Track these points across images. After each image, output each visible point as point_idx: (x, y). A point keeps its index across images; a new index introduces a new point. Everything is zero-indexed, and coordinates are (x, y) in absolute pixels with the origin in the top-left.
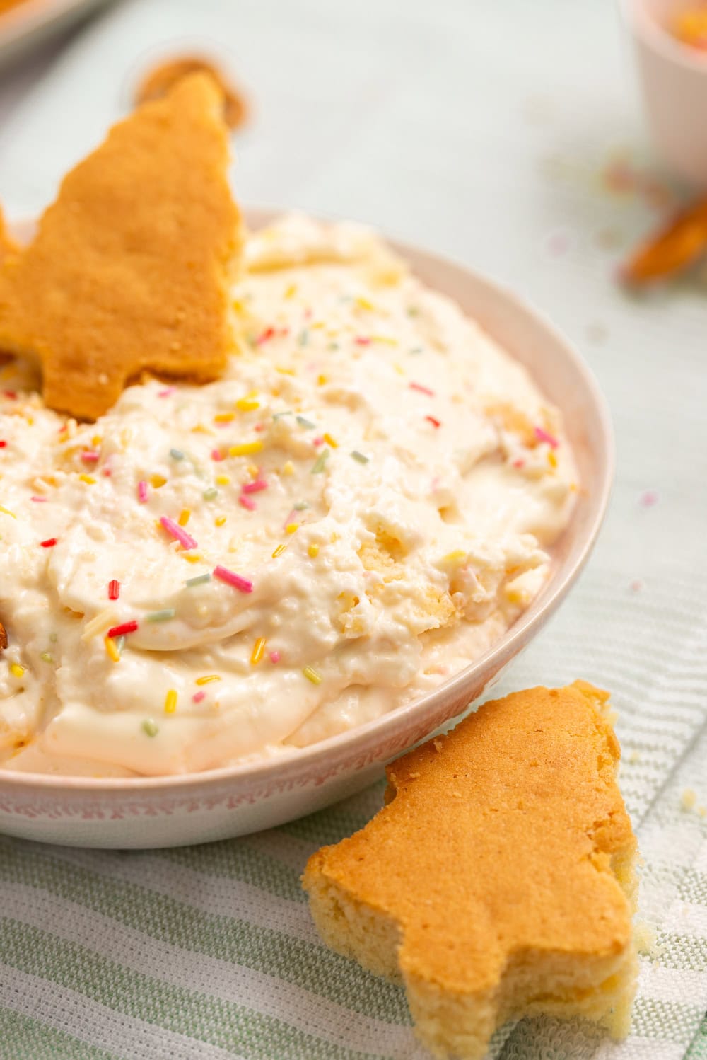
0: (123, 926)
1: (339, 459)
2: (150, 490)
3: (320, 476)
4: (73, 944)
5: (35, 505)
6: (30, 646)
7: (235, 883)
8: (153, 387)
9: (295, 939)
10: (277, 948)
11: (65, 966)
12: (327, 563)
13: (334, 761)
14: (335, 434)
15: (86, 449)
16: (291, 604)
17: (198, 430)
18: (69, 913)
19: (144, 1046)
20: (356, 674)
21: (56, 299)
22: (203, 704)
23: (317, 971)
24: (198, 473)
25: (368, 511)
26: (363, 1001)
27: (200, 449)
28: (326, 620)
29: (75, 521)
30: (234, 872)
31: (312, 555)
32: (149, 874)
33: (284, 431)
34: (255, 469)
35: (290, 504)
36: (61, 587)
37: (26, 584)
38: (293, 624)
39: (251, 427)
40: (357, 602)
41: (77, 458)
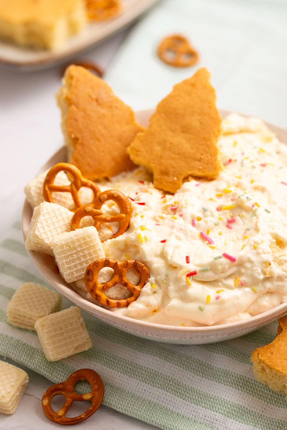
0: (185, 371)
1: (260, 211)
2: (196, 222)
3: (255, 218)
4: (169, 377)
5: (157, 227)
6: (158, 278)
7: (223, 356)
8: (193, 183)
9: (246, 377)
10: (240, 380)
11: (167, 385)
12: (260, 251)
13: (264, 321)
14: (258, 202)
15: (172, 206)
16: (248, 265)
17: (211, 199)
18: (167, 366)
19: (195, 413)
20: (269, 289)
21: (158, 149)
22: (219, 300)
23: (254, 388)
24: (212, 216)
25: (272, 231)
26: (269, 399)
27: (212, 207)
28: (260, 271)
29: (172, 233)
30: (222, 352)
31: (255, 248)
32: (193, 352)
33: (242, 202)
34: (232, 215)
35: (245, 228)
36: (169, 258)
37: (156, 256)
38: (249, 272)
39: (229, 199)
40: (270, 264)
41: (169, 209)
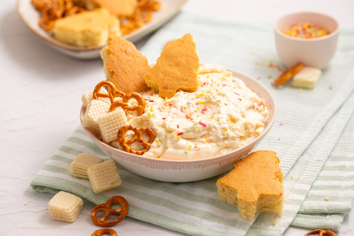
0: (178, 197)
1: (222, 105)
2: (183, 110)
3: (218, 108)
4: (168, 200)
5: (160, 112)
6: (161, 138)
7: (201, 189)
8: (182, 93)
9: (214, 198)
10: (210, 200)
11: (166, 204)
12: (221, 122)
13: (223, 159)
14: (221, 100)
15: (169, 103)
16: (214, 130)
17: (192, 99)
18: (166, 195)
19: (183, 218)
20: (227, 145)
21: (161, 75)
22: (197, 148)
23: (218, 204)
24: (193, 107)
25: (228, 113)
26: (228, 210)
27: (194, 102)
28: (221, 133)
29: (169, 115)
30: (200, 187)
31: (218, 121)
32: (182, 188)
33: (211, 99)
34: (204, 106)
35: (212, 113)
36: (167, 126)
37: (160, 126)
38: (214, 134)
39: (203, 99)
40: (227, 130)
41: (168, 104)
